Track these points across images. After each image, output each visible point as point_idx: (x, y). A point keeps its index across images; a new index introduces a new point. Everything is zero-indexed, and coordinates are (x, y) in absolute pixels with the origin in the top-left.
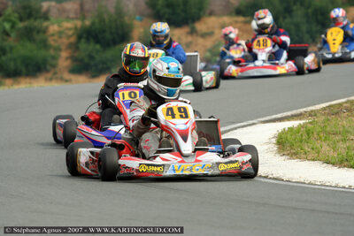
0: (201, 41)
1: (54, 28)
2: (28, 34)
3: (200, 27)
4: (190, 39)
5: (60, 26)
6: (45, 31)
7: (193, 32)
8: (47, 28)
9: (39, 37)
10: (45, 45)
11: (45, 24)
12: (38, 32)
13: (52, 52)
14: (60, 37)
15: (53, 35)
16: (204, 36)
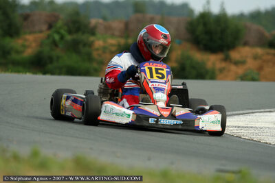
0: (233, 68)
1: (99, 43)
2: (75, 47)
3: (234, 55)
4: (223, 65)
5: (105, 41)
6: (90, 45)
7: (227, 59)
8: (93, 42)
9: (84, 50)
10: (89, 58)
11: (92, 38)
12: (85, 45)
13: (95, 65)
14: (104, 52)
15: (97, 50)
16: (236, 63)
